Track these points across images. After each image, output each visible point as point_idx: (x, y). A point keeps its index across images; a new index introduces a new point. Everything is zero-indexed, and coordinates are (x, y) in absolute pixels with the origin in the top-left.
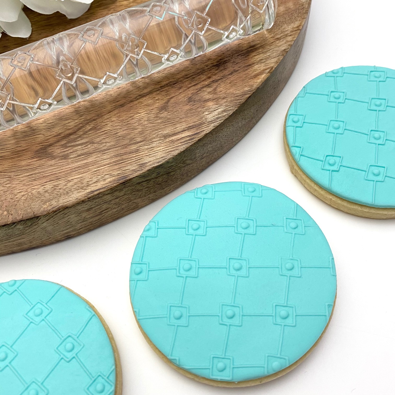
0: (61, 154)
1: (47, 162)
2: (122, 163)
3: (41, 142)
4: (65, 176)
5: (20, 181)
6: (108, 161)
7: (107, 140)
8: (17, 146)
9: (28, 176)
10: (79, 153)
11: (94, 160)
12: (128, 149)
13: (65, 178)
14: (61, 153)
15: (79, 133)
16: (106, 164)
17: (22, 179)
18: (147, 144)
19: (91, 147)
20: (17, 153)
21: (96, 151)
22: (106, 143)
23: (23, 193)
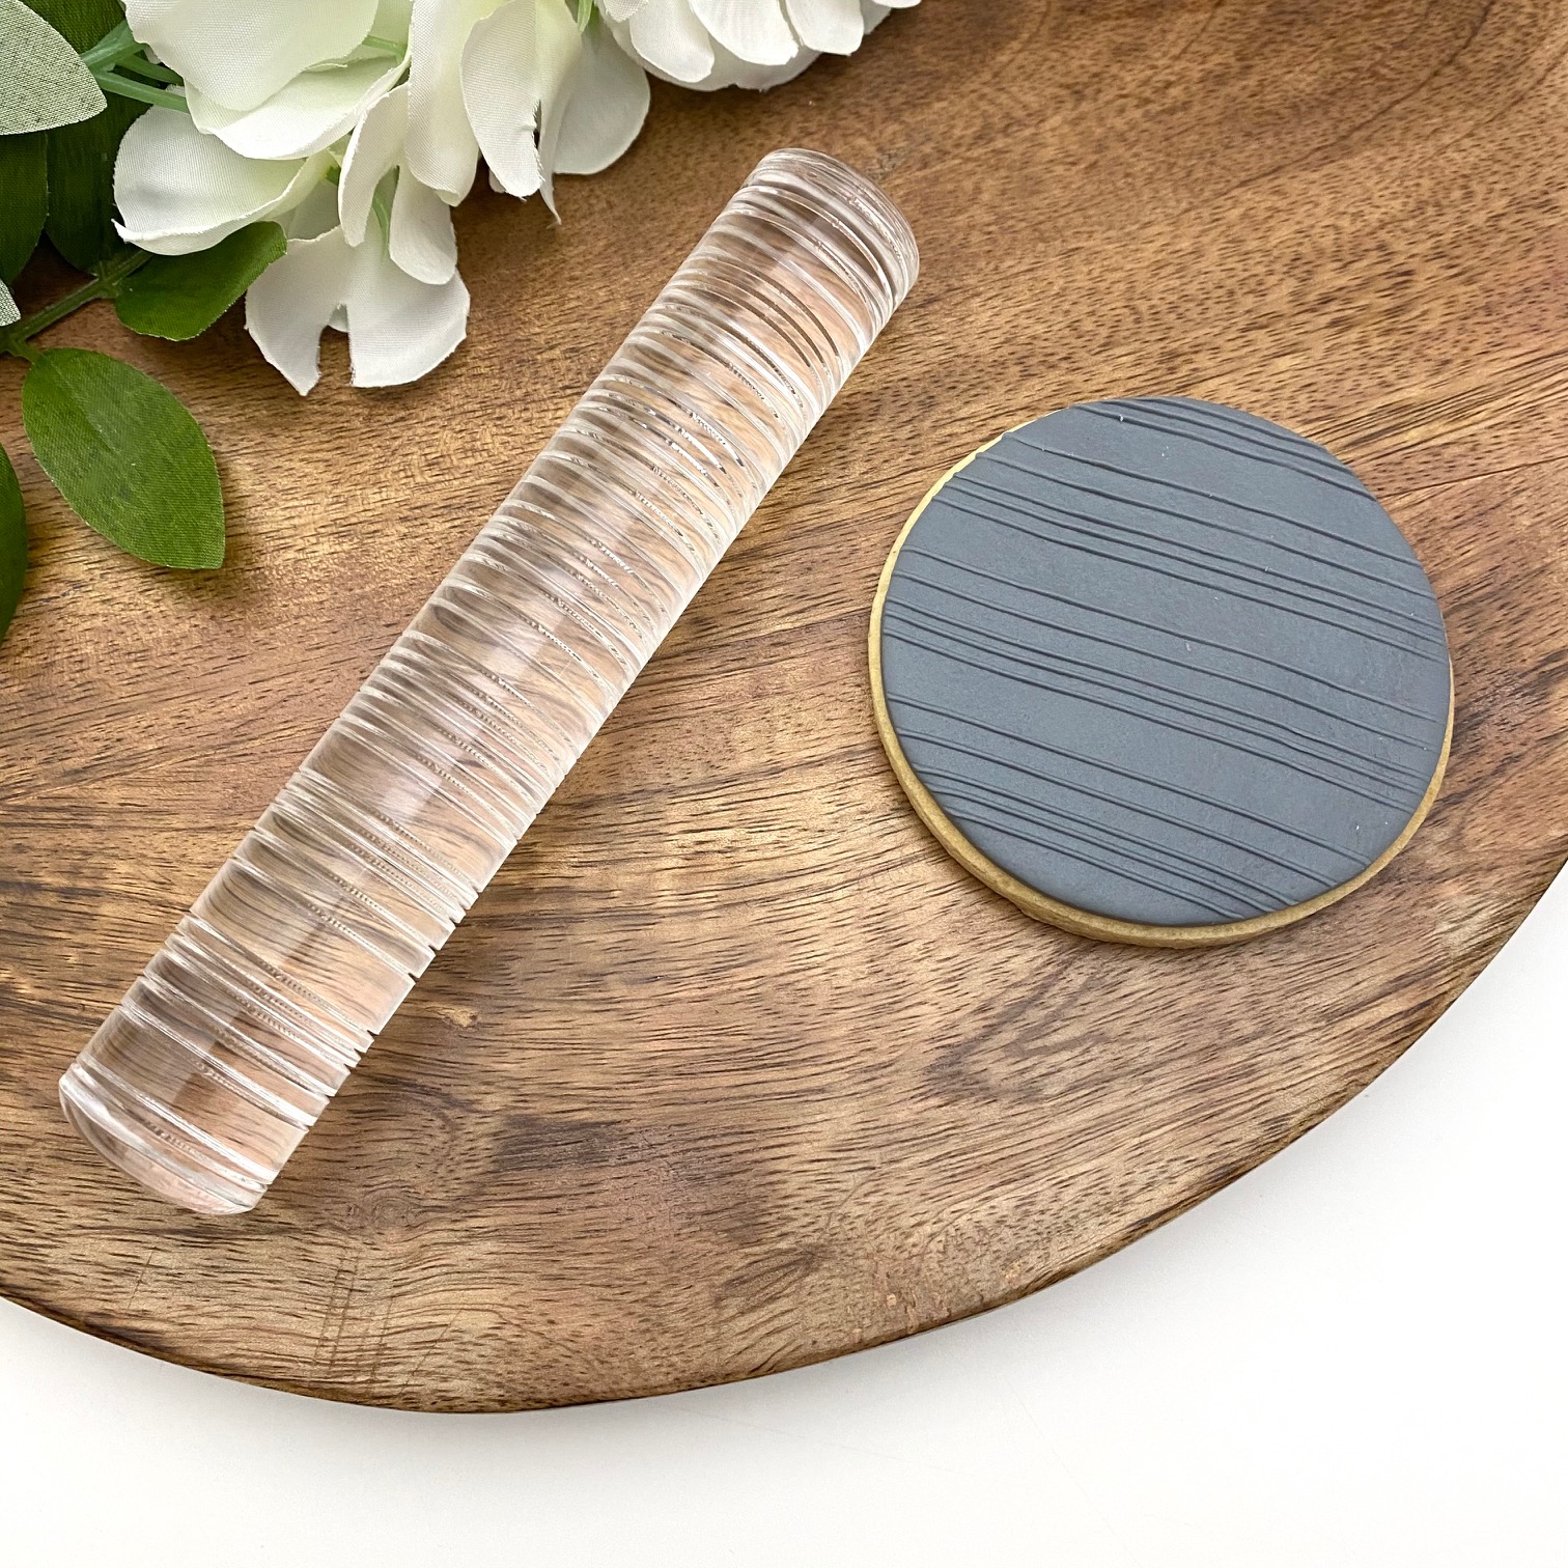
0: (1012, 1081)
1: (976, 1110)
2: (1211, 1116)
3: (935, 1034)
4: (1045, 1166)
5: (905, 1181)
6: (1167, 1110)
7: (1148, 1029)
8: (861, 1046)
9: (930, 1162)
10: (1070, 1076)
11: (1123, 1104)
12: (1220, 1065)
13: (1047, 1172)
14: (1012, 1075)
15: (1052, 1002)
16: (1163, 1120)
17: (912, 1175)
18: (1279, 1046)
19: (1101, 1058)
20: (868, 1076)
21: (1122, 1069)
22: (1145, 1039)
23: (928, 1229)
